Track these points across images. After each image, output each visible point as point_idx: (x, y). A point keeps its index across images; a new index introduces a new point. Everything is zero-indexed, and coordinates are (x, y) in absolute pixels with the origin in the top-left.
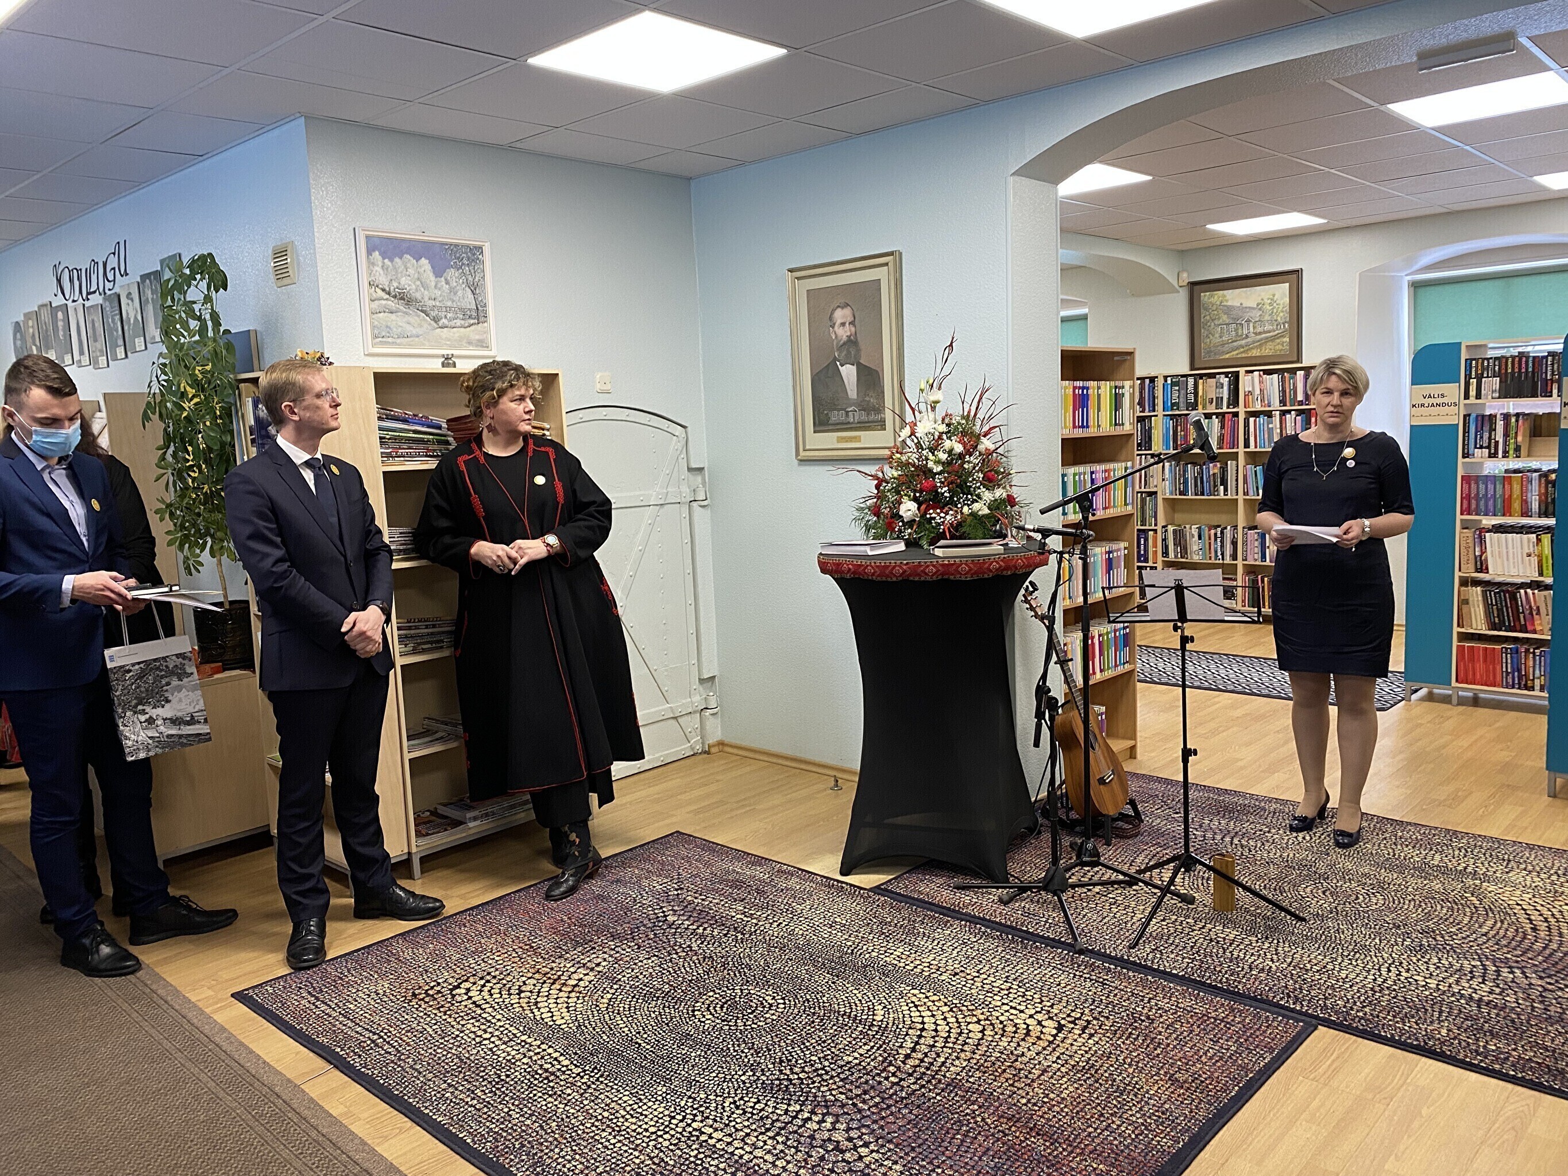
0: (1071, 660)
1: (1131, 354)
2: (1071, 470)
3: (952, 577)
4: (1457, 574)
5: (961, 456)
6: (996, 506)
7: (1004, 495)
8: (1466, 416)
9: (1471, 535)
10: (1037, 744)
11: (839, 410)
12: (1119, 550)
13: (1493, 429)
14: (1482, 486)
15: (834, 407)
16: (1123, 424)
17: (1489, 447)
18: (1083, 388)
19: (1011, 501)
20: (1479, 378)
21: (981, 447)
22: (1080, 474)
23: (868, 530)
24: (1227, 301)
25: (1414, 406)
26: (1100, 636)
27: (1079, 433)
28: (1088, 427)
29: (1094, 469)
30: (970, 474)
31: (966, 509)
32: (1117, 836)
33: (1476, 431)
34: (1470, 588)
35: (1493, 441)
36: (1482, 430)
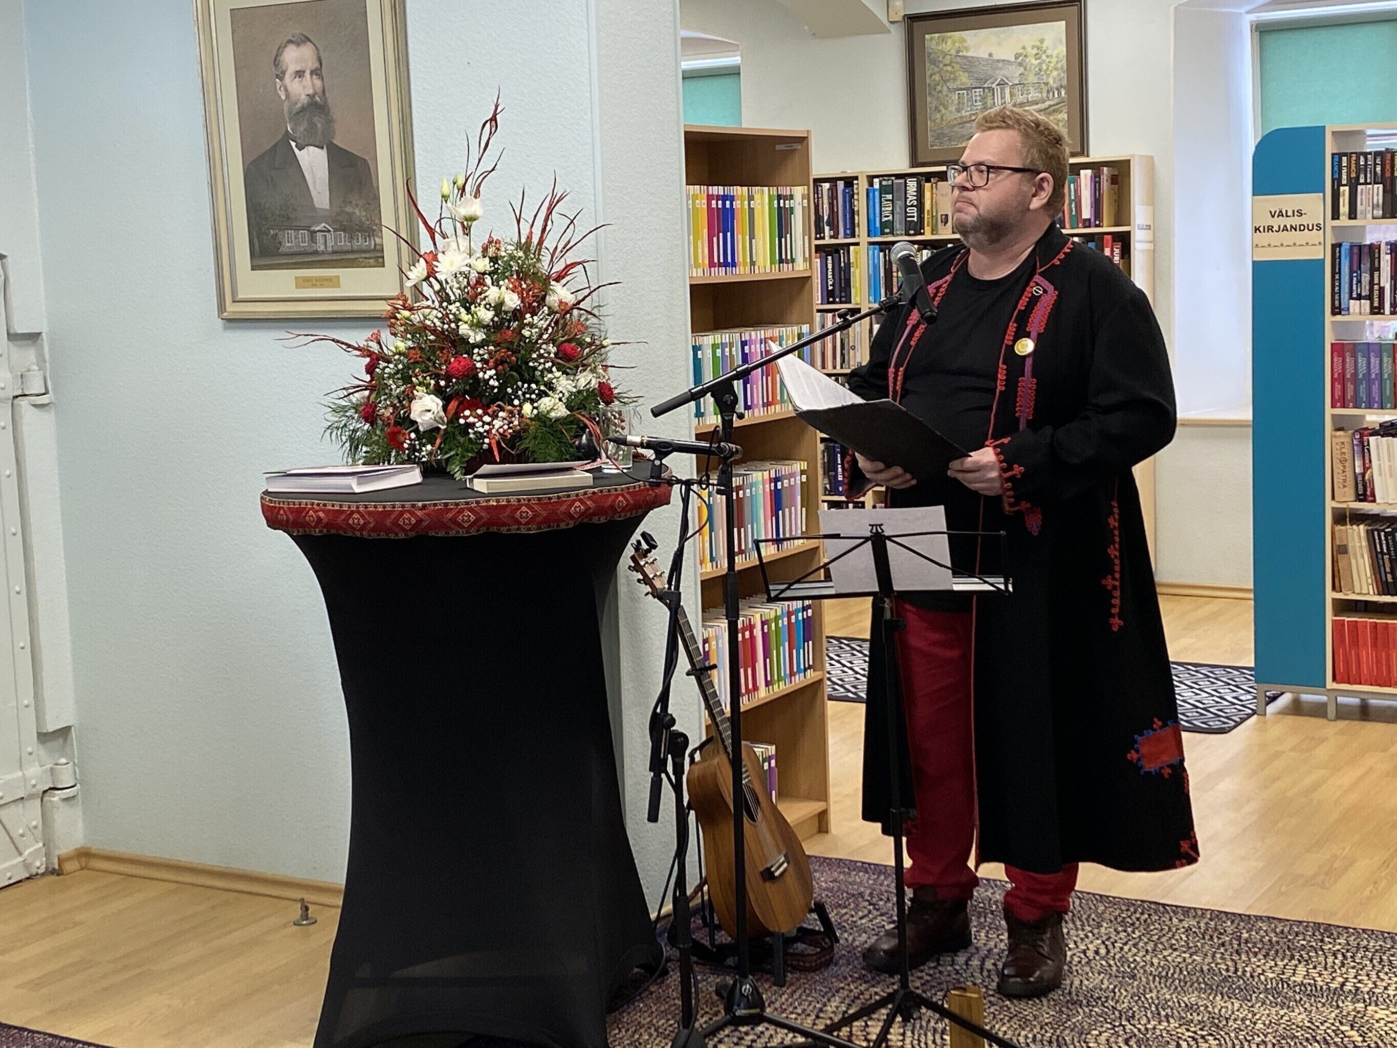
0: (715, 667)
1: (803, 140)
2: (708, 340)
3: (504, 530)
4: (1329, 504)
5: (517, 315)
6: (577, 402)
7: (594, 384)
8: (1336, 247)
9: (1347, 440)
10: (653, 816)
11: (297, 229)
12: (792, 475)
13: (1375, 269)
14: (1362, 362)
15: (288, 221)
16: (793, 261)
17: (1370, 297)
18: (724, 198)
19: (605, 393)
20: (1353, 185)
21: (552, 300)
22: (723, 346)
23: (354, 448)
24: (967, 49)
25: (1257, 229)
26: (763, 623)
27: (720, 276)
28: (734, 264)
29: (746, 337)
30: (533, 346)
31: (527, 408)
32: (795, 968)
33: (1351, 272)
34: (1349, 526)
35: (1376, 287)
36: (1360, 270)
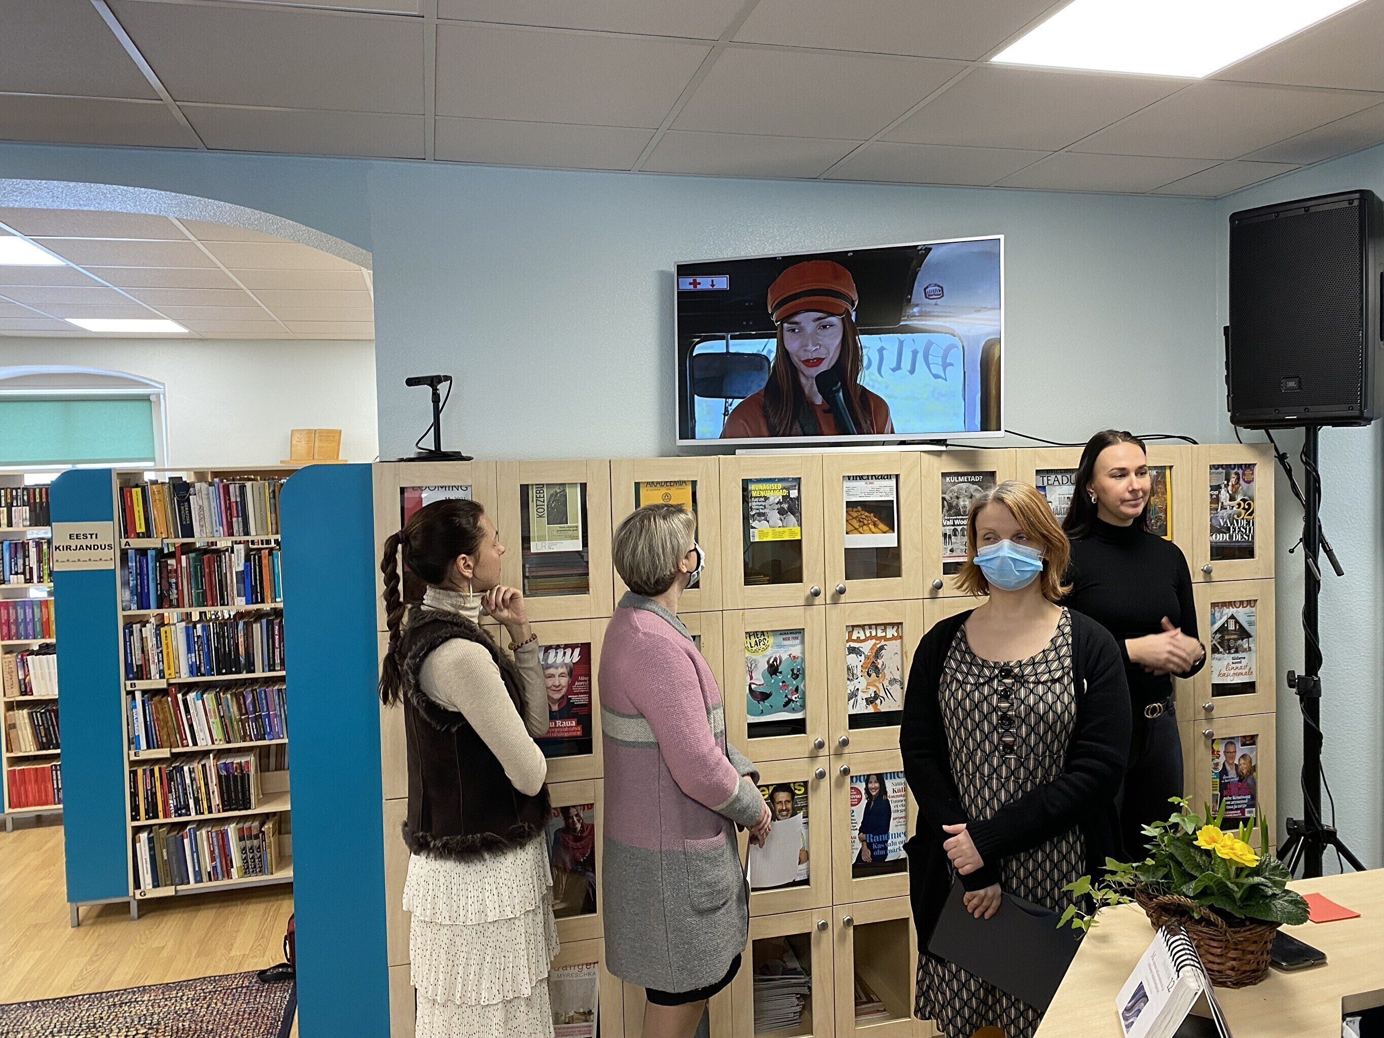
9: (14, 659)
13: (26, 556)
14: (29, 611)
17: (24, 573)
33: (11, 559)
34: (16, 712)
35: (27, 567)
36: (16, 557)
